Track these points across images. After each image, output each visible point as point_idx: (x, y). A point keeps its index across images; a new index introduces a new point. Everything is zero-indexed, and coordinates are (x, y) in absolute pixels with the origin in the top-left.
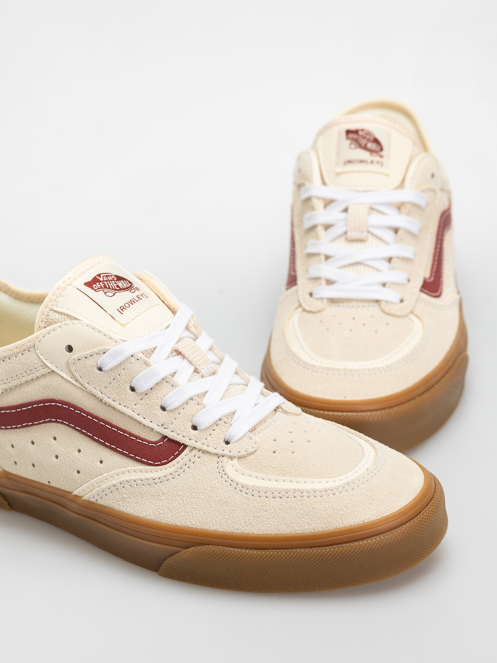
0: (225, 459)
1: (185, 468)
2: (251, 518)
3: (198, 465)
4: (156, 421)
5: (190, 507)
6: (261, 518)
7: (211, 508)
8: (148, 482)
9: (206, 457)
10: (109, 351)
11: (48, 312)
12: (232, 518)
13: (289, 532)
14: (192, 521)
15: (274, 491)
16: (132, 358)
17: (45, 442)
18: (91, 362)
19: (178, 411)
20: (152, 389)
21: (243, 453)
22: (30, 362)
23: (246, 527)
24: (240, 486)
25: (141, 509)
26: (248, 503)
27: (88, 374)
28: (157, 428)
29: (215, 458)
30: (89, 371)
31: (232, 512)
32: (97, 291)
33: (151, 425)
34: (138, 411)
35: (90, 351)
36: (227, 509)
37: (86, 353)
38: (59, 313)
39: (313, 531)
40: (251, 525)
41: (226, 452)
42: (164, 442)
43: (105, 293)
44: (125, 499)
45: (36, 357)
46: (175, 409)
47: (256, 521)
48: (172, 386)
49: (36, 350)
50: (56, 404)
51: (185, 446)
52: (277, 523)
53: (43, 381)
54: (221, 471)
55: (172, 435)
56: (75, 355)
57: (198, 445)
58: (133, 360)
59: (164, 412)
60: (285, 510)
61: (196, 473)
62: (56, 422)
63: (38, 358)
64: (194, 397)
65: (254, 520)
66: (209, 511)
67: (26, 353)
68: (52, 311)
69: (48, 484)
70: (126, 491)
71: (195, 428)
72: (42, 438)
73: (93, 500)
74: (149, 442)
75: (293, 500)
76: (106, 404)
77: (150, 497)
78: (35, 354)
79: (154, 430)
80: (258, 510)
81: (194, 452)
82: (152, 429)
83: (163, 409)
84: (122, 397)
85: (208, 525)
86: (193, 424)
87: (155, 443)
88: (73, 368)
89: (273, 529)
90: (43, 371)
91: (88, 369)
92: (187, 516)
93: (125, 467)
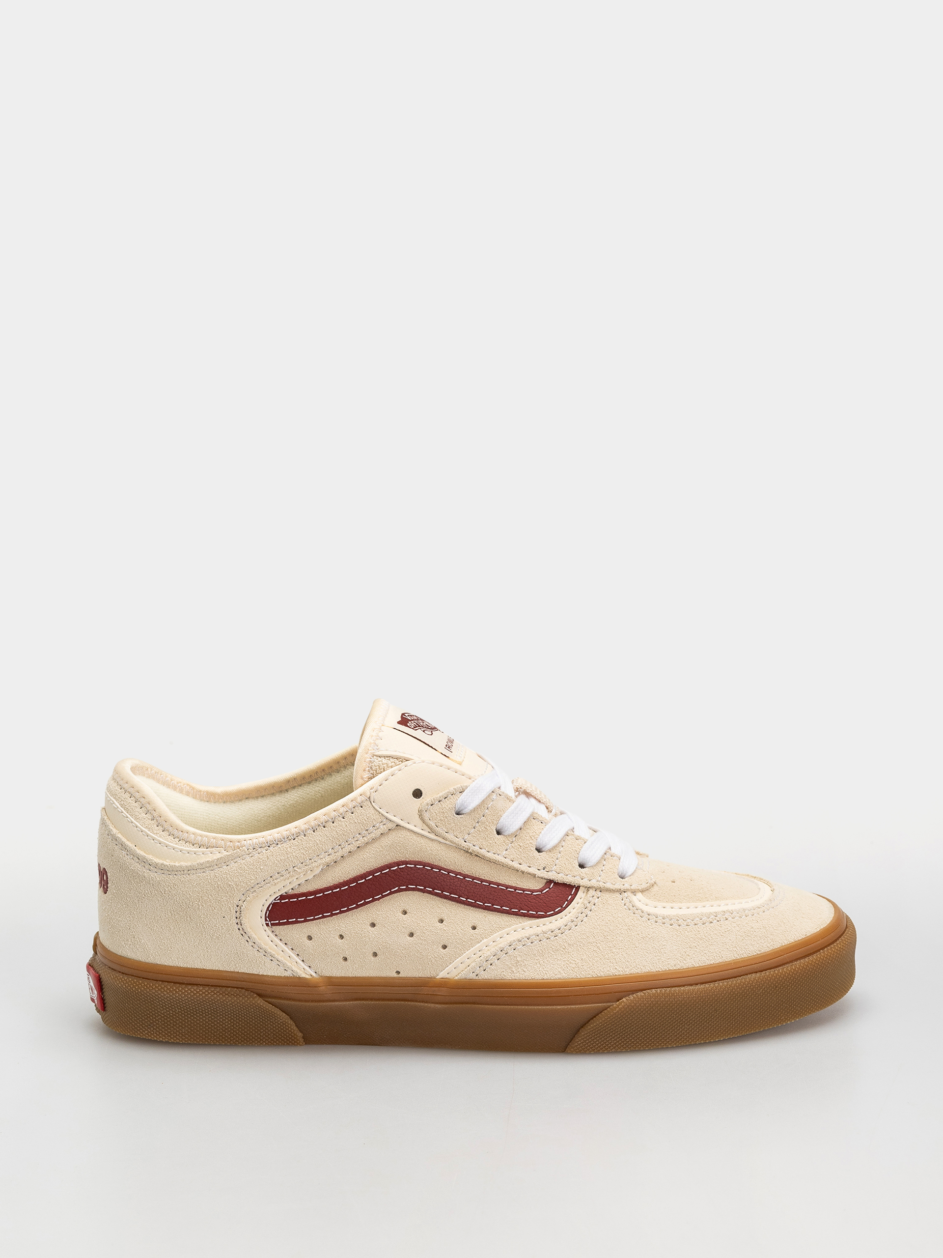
0: (629, 894)
1: (587, 911)
2: (686, 949)
3: (601, 905)
4: (536, 864)
5: (609, 952)
6: (699, 948)
7: (636, 948)
8: (546, 935)
9: (606, 896)
10: (468, 788)
11: (371, 759)
12: (665, 955)
13: (734, 958)
14: (617, 967)
15: (701, 917)
16: (493, 794)
17: (393, 918)
18: (447, 804)
19: (557, 849)
20: (520, 829)
21: (644, 886)
22: (366, 820)
23: (684, 961)
24: (661, 918)
25: (545, 969)
26: (677, 934)
27: (446, 819)
28: (538, 873)
29: (617, 895)
30: (447, 816)
31: (663, 947)
32: (416, 730)
33: (531, 870)
34: (512, 857)
35: (444, 792)
36: (655, 945)
37: (438, 796)
38: (384, 757)
39: (759, 953)
40: (689, 957)
41: (627, 886)
42: (550, 889)
43: (424, 731)
44: (519, 964)
45: (373, 811)
46: (555, 847)
47: (693, 952)
48: (541, 823)
49: (372, 803)
50: (406, 866)
51: (578, 888)
52: (718, 949)
53: (386, 841)
54: (631, 907)
55: (560, 878)
56: (425, 799)
57: (594, 883)
58: (494, 796)
59: (540, 854)
60: (722, 934)
61: (603, 915)
62: (408, 889)
63: (377, 813)
64: (569, 832)
65: (691, 952)
66: (635, 952)
67: (359, 810)
68: (375, 757)
69: (396, 975)
70: (519, 954)
71: (582, 866)
72: (388, 915)
73: (472, 976)
74: (533, 891)
75: (727, 923)
76: (471, 854)
77: (553, 953)
78: (372, 808)
79: (536, 876)
80: (691, 939)
81: (591, 892)
82: (534, 876)
83: (539, 850)
84: (491, 842)
85: (638, 968)
86: (580, 861)
87: (541, 890)
88: (426, 816)
89: (716, 958)
90: (383, 828)
91: (446, 814)
92: (609, 963)
93: (510, 926)
